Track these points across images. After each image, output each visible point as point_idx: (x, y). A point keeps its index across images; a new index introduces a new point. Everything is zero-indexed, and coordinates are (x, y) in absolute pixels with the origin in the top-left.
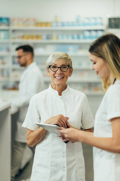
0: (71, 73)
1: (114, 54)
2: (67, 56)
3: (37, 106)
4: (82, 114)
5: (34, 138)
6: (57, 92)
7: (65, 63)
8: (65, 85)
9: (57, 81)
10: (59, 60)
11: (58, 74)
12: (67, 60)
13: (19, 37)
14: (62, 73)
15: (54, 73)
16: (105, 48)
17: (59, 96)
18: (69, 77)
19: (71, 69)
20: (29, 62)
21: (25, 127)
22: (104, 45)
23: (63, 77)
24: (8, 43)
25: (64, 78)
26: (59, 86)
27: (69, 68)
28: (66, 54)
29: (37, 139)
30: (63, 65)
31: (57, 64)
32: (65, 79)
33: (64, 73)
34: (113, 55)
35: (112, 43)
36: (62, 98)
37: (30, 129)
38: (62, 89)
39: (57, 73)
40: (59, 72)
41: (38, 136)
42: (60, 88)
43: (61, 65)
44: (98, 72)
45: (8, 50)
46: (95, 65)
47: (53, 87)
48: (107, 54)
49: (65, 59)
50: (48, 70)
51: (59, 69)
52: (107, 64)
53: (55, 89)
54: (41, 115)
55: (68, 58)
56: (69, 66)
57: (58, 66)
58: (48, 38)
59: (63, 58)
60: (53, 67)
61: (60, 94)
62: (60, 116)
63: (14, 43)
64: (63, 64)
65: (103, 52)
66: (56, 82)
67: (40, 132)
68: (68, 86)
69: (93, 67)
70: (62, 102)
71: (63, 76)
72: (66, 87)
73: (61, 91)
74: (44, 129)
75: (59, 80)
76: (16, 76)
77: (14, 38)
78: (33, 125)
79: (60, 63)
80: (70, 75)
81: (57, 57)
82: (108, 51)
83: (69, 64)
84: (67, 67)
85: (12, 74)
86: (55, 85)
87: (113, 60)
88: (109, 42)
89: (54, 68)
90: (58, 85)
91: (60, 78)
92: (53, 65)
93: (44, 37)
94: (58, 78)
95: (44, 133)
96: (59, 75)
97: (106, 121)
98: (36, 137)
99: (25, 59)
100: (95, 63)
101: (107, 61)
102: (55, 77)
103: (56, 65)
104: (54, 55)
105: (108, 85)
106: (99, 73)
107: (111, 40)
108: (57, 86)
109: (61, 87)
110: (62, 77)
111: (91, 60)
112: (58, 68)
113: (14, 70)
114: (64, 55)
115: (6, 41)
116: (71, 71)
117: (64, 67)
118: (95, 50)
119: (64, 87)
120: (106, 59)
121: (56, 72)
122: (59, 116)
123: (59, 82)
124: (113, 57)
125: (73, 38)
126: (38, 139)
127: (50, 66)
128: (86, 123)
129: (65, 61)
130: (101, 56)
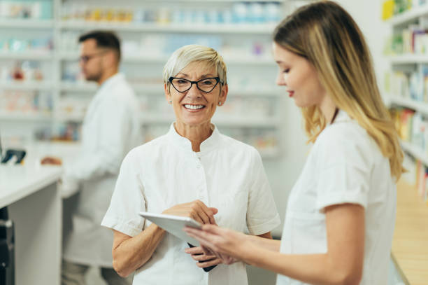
0: (223, 98)
1: (336, 51)
2: (214, 55)
3: (138, 176)
4: (249, 198)
5: (132, 254)
6: (188, 144)
7: (207, 72)
8: (208, 125)
9: (189, 115)
10: (194, 63)
11: (191, 99)
12: (214, 65)
13: (77, 16)
14: (200, 96)
15: (182, 95)
16: (315, 35)
17: (194, 153)
18: (218, 107)
19: (223, 88)
20: (108, 72)
21: (110, 227)
22: (312, 26)
23: (204, 107)
24: (51, 30)
25: (205, 109)
26: (193, 128)
27: (218, 85)
28: (212, 50)
29: (138, 256)
30: (203, 77)
31: (190, 73)
32: (207, 110)
33: (206, 96)
34: (334, 52)
35: (331, 23)
36: (199, 158)
37: (121, 231)
38: (201, 135)
39: (188, 95)
40: (193, 92)
41: (139, 250)
42: (195, 132)
43: (198, 76)
44: (292, 93)
45: (51, 46)
46: (286, 76)
47: (178, 129)
48: (319, 50)
49: (208, 63)
50: (167, 88)
51: (194, 85)
52: (319, 73)
53: (184, 135)
54: (148, 198)
55: (218, 61)
56: (218, 79)
57: (191, 78)
58: (148, 18)
59: (203, 60)
60: (179, 82)
61: (196, 148)
62: (197, 203)
63: (64, 30)
64: (205, 74)
65: (309, 44)
66: (187, 117)
67: (145, 241)
68: (216, 128)
69: (283, 79)
70: (202, 167)
71: (204, 104)
72: (211, 132)
73: (199, 141)
74: (159, 229)
75: (193, 112)
76: (69, 109)
77: (67, 18)
78: (130, 220)
79: (195, 73)
80: (220, 103)
81: (191, 58)
82: (323, 41)
83: (218, 75)
84: (214, 82)
85: (59, 104)
86: (185, 125)
87: (333, 65)
88: (326, 21)
89: (182, 85)
90: (191, 126)
91: (195, 107)
92: (179, 76)
93: (139, 16)
94: (191, 107)
95: (155, 245)
96: (194, 100)
97: (314, 212)
98: (136, 251)
99: (100, 64)
100: (287, 71)
101: (319, 67)
102: (184, 105)
103: (186, 75)
104: (182, 53)
105: (315, 122)
106: (295, 94)
107: (330, 15)
108: (188, 127)
109: (197, 129)
110: (200, 107)
111: (279, 62)
112: (192, 83)
113: (63, 94)
114: (206, 52)
115: (47, 23)
116: (223, 92)
117: (207, 83)
118: (289, 39)
119: (206, 132)
120: (317, 62)
121: (185, 93)
122: (193, 205)
123: (193, 119)
124: (335, 56)
125: (207, 20)
126: (141, 258)
127: (171, 79)
128: (255, 220)
129: (209, 66)
130: (305, 55)
